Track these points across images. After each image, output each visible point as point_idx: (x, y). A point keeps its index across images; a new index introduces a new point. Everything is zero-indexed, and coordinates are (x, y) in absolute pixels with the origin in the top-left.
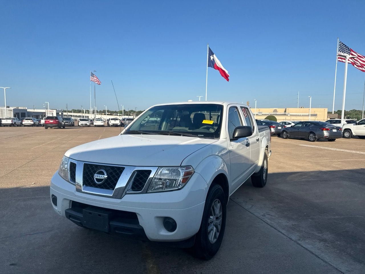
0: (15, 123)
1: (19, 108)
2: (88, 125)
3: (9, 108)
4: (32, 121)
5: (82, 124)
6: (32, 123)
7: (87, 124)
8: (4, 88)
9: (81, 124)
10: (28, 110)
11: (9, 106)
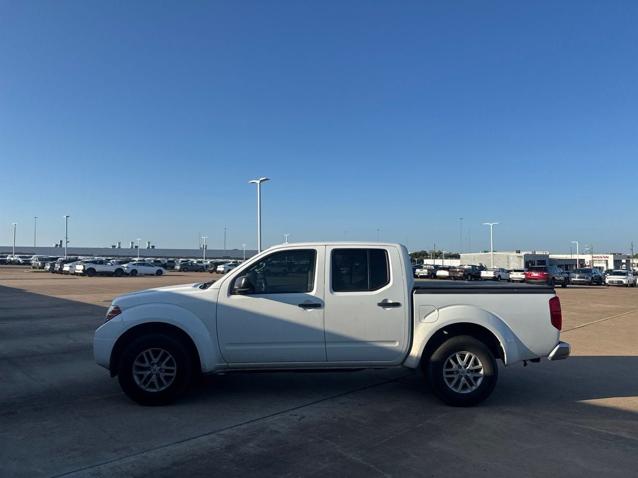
0: (499, 276)
1: (536, 253)
2: (624, 283)
3: (519, 253)
4: (523, 274)
5: (612, 282)
6: (523, 277)
7: (622, 282)
8: (490, 224)
9: (610, 282)
10: (551, 256)
11: (520, 251)
